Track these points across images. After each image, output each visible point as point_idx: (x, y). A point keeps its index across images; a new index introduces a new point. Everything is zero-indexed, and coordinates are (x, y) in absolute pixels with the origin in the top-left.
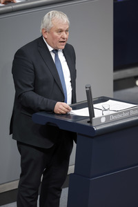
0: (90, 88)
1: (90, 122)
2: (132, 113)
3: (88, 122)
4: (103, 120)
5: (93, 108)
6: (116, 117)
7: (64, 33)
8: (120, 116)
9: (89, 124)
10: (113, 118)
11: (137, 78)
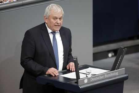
0: (77, 58)
1: (77, 83)
2: (106, 76)
3: (76, 83)
4: (86, 81)
5: (79, 73)
6: (95, 79)
7: (58, 20)
8: (98, 78)
10: (93, 79)
11: (109, 51)
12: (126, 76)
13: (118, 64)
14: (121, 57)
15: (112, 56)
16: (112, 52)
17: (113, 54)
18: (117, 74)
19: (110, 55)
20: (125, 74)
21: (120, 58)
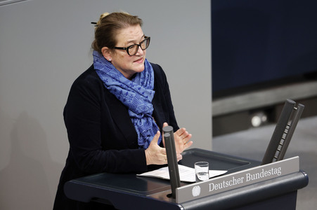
0: (171, 132)
1: (172, 196)
2: (250, 178)
3: (169, 196)
4: (196, 191)
6: (220, 187)
8: (228, 184)
9: (168, 200)
10: (214, 187)
11: (253, 112)
12: (301, 176)
13: (280, 146)
14: (288, 127)
15: (263, 124)
16: (261, 114)
17: (264, 118)
18: (278, 172)
19: (256, 121)
20: (301, 171)
21: (286, 131)
